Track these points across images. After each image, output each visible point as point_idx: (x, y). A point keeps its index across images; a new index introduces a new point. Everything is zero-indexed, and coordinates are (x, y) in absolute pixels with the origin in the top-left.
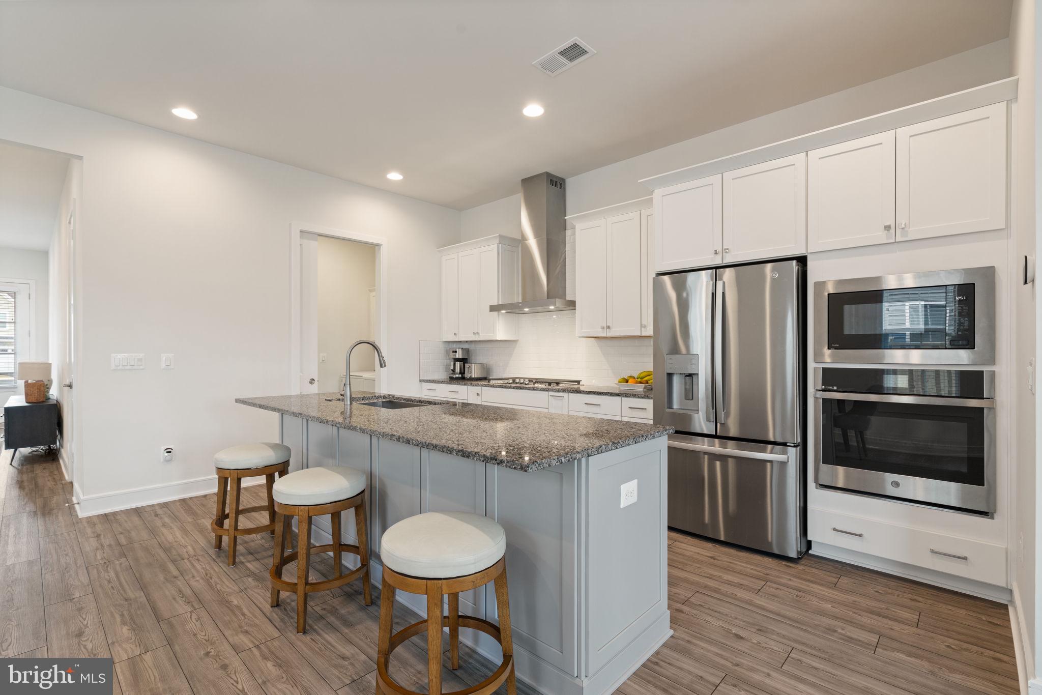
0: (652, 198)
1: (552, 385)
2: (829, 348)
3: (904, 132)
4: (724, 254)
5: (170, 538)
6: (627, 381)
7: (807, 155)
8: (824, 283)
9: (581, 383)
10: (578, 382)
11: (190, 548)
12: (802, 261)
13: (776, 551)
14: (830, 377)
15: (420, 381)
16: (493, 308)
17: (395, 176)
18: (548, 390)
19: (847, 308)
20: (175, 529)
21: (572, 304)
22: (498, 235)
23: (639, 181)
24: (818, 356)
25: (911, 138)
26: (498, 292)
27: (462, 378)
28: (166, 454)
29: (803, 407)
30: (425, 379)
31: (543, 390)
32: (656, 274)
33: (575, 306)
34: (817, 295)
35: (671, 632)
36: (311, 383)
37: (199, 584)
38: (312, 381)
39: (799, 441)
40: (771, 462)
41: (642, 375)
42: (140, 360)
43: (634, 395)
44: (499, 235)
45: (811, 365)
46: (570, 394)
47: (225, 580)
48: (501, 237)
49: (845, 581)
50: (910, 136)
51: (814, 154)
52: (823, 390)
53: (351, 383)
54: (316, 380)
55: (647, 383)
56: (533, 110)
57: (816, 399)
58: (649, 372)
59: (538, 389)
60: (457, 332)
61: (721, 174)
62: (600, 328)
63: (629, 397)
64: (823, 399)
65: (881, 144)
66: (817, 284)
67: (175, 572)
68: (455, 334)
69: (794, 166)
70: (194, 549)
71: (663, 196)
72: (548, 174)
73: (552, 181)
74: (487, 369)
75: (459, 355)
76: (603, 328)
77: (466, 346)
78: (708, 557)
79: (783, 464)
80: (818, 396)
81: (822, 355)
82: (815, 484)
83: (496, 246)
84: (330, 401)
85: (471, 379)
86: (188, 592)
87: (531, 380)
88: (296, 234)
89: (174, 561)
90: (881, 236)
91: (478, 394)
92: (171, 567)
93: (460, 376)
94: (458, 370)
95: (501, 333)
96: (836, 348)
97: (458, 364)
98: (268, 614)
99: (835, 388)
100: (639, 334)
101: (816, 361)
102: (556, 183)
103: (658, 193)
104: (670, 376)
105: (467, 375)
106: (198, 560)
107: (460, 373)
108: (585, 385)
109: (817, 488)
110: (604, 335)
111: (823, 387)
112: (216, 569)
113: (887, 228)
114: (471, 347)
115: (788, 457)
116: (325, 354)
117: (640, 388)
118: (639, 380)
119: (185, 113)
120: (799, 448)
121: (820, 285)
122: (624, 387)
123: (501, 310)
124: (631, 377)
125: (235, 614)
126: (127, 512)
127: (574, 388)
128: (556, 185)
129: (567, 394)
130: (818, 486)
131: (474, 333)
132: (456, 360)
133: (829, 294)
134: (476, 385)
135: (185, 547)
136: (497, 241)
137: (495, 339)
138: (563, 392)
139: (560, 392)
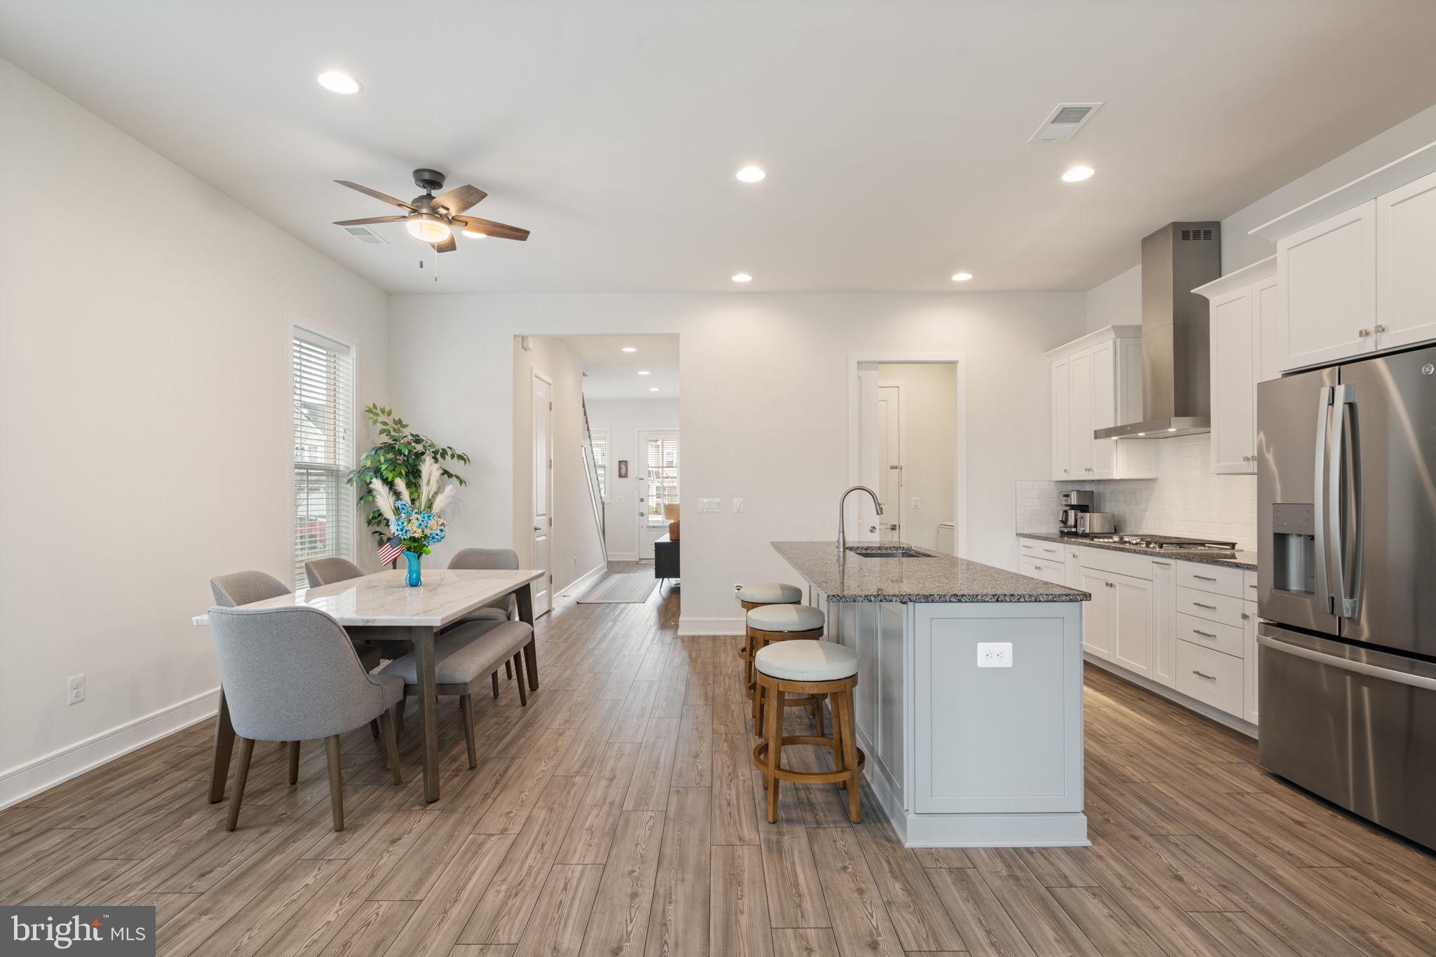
0: (1276, 258)
4: (1378, 335)
5: (723, 660)
10: (1233, 545)
11: (730, 669)
15: (1017, 534)
16: (1098, 435)
17: (962, 277)
20: (730, 655)
22: (1110, 326)
23: (1249, 233)
27: (1071, 534)
30: (1025, 532)
32: (1283, 375)
33: (1209, 425)
36: (871, 531)
37: (719, 692)
38: (873, 529)
42: (718, 504)
44: (1113, 327)
46: (1178, 561)
47: (737, 694)
48: (1117, 329)
53: (845, 530)
54: (878, 527)
56: (1078, 173)
59: (1139, 552)
60: (1067, 468)
61: (1373, 201)
62: (1242, 459)
63: (1252, 570)
67: (711, 681)
68: (1065, 471)
70: (732, 671)
71: (1288, 249)
72: (1179, 225)
73: (1185, 233)
75: (1074, 500)
76: (1247, 460)
78: (1293, 820)
83: (1111, 342)
85: (1085, 535)
86: (710, 694)
88: (853, 367)
89: (714, 675)
91: (1074, 556)
92: (711, 677)
93: (1071, 530)
94: (1071, 522)
95: (1120, 469)
97: (1072, 514)
98: (747, 721)
102: (1196, 233)
103: (1283, 244)
105: (1078, 530)
106: (730, 678)
107: (1073, 527)
112: (737, 687)
116: (918, 498)
119: (742, 278)
123: (1111, 436)
125: (727, 715)
126: (708, 637)
128: (1196, 237)
129: (1174, 561)
131: (1086, 470)
132: (1069, 507)
134: (1074, 543)
135: (728, 668)
136: (1112, 335)
137: (1111, 478)
138: (1169, 557)
139: (1166, 557)
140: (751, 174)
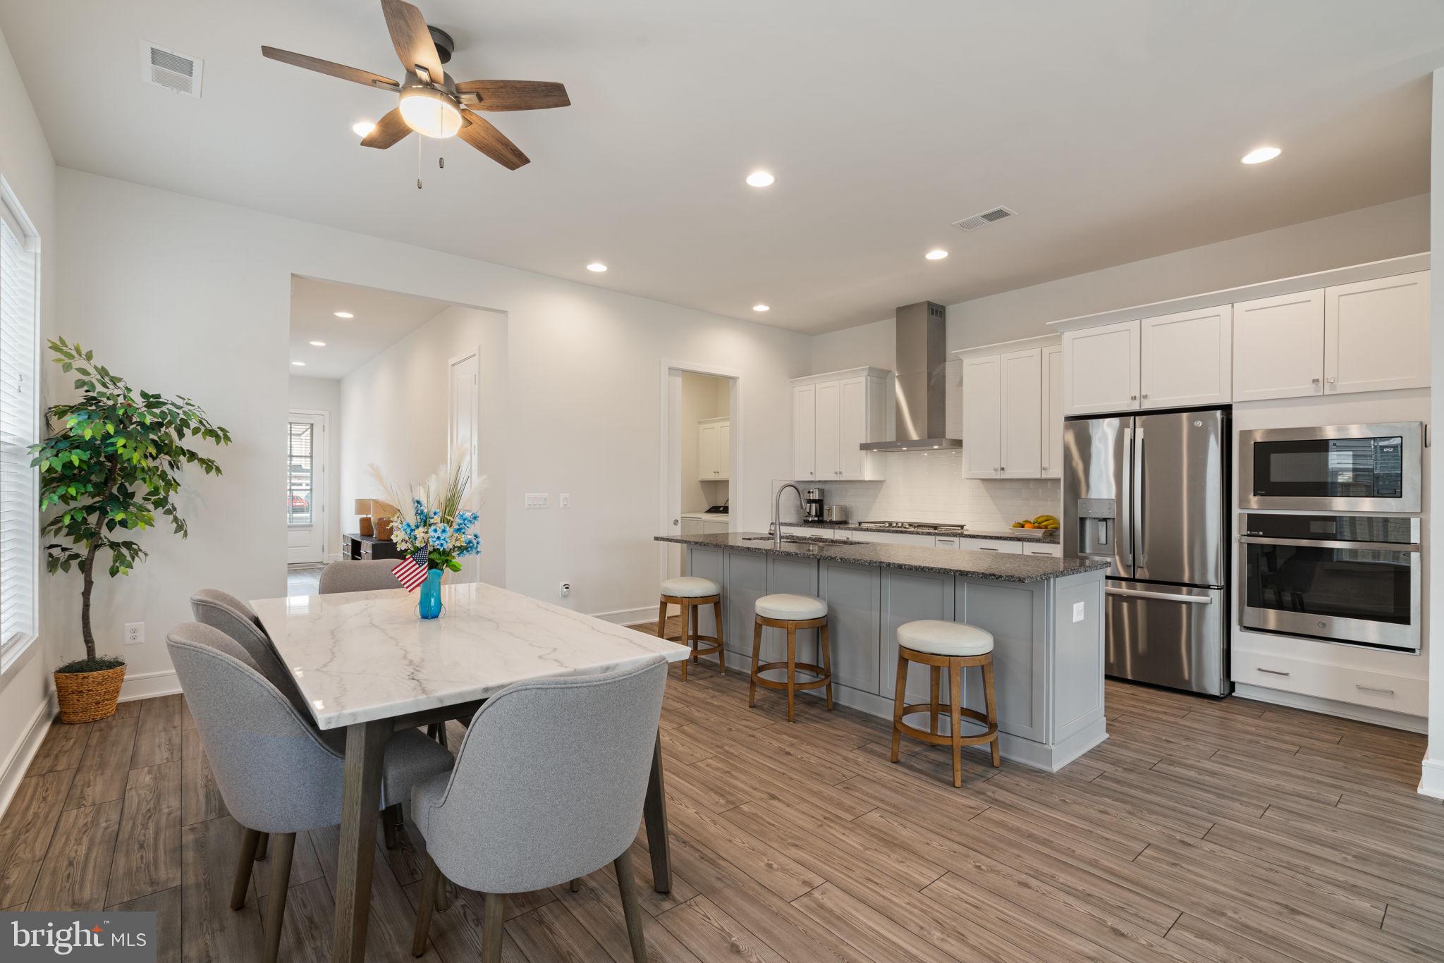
1: (933, 529)
2: (1255, 495)
3: (1333, 291)
4: (1142, 399)
6: (1023, 526)
7: (1233, 306)
8: (1250, 432)
9: (965, 528)
10: (962, 527)
12: (1227, 409)
13: (1195, 689)
14: (1256, 523)
16: (864, 447)
17: (761, 308)
18: (935, 534)
19: (1274, 457)
21: (958, 444)
22: (868, 368)
23: (1047, 323)
24: (1243, 503)
25: (1341, 297)
26: (866, 428)
27: (820, 521)
28: (565, 590)
29: (1227, 552)
31: (929, 534)
32: (1066, 418)
33: (961, 446)
34: (1243, 443)
35: (1107, 736)
36: (675, 524)
38: (676, 522)
39: (1223, 584)
40: (1189, 604)
41: (1040, 520)
42: (545, 499)
43: (1037, 540)
45: (1236, 511)
46: (961, 538)
48: (872, 370)
49: (1268, 715)
50: (1339, 296)
51: (1241, 307)
52: (1248, 535)
55: (1047, 528)
56: (937, 254)
57: (1241, 543)
58: (1047, 516)
59: (923, 534)
60: (813, 471)
61: (1139, 321)
62: (992, 469)
63: (1032, 542)
64: (1248, 544)
65: (1310, 301)
66: (1242, 433)
68: (811, 473)
69: (1218, 317)
71: (1075, 338)
72: (930, 304)
73: (933, 310)
74: (845, 511)
75: (816, 496)
76: (996, 470)
77: (821, 486)
79: (1202, 606)
80: (1243, 541)
81: (1248, 502)
82: (1239, 627)
83: (864, 378)
84: (750, 539)
85: (832, 522)
87: (911, 525)
88: (665, 371)
90: (1310, 390)
93: (816, 519)
94: (813, 513)
95: (869, 474)
96: (1262, 495)
97: (814, 506)
99: (1261, 533)
100: (1039, 477)
101: (1241, 507)
102: (937, 311)
103: (1068, 336)
104: (1083, 520)
105: (826, 518)
107: (816, 516)
108: (969, 529)
109: (1241, 630)
110: (998, 477)
111: (1249, 532)
113: (1316, 381)
114: (826, 487)
115: (1211, 599)
117: (1039, 533)
118: (1036, 525)
119: (597, 268)
120: (1222, 591)
121: (1245, 434)
122: (1019, 532)
124: (1027, 521)
127: (957, 532)
128: (937, 315)
129: (957, 538)
130: (1243, 629)
131: (836, 473)
132: (810, 501)
133: (1255, 443)
134: (837, 528)
136: (866, 373)
137: (862, 479)
138: (954, 536)
139: (950, 536)
140: (760, 179)
